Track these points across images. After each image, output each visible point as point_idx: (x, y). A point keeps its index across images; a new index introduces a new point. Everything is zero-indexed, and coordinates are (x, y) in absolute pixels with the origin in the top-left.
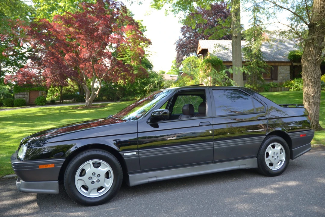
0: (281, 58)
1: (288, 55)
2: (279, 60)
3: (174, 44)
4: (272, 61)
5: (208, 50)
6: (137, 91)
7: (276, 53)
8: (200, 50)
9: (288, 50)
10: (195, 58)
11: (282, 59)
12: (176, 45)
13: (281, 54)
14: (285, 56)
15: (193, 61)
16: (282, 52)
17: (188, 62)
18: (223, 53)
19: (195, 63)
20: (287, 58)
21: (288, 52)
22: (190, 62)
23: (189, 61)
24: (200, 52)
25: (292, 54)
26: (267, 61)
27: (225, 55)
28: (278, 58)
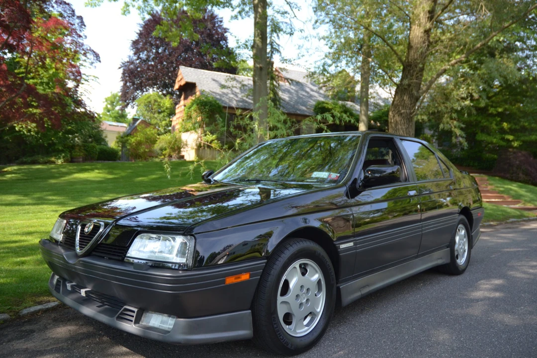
0: (304, 110)
1: (314, 107)
2: (302, 113)
3: (120, 68)
4: (293, 112)
5: (197, 85)
6: (56, 147)
7: (297, 102)
8: (182, 83)
9: (312, 99)
10: (159, 97)
11: (306, 111)
12: (121, 71)
13: (304, 104)
14: (308, 107)
15: (155, 101)
16: (305, 101)
17: (146, 102)
18: (220, 93)
19: (159, 105)
20: (312, 111)
21: (313, 103)
22: (150, 102)
23: (149, 100)
24: (180, 86)
25: (320, 106)
26: (286, 112)
27: (224, 95)
28: (300, 110)
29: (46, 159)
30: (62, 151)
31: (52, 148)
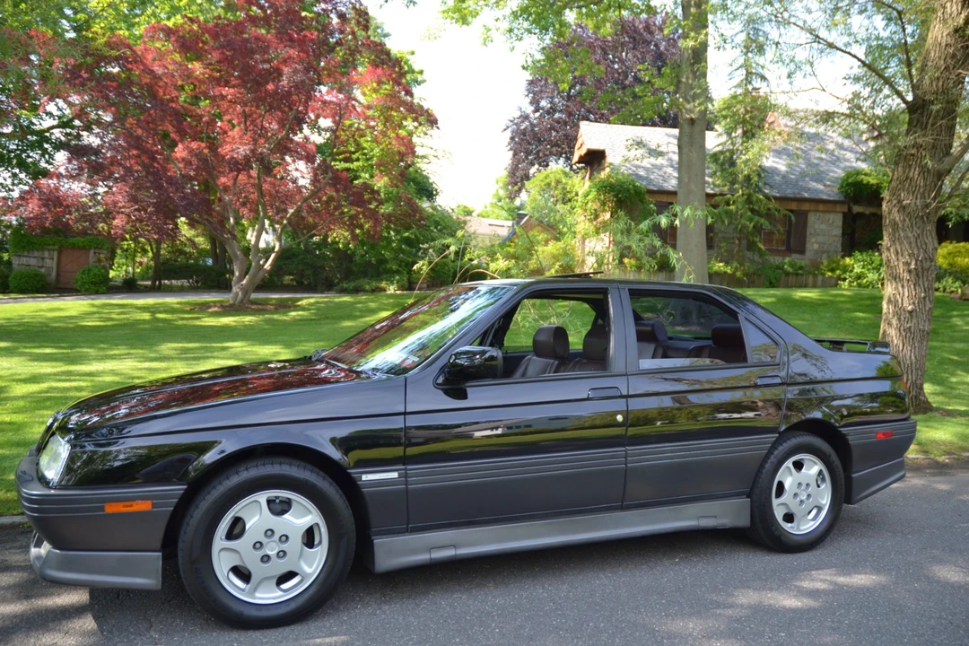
0: (816, 190)
1: (840, 181)
2: (813, 196)
3: (505, 130)
4: (792, 196)
5: (607, 154)
7: (803, 175)
8: (583, 151)
9: (838, 167)
10: (566, 174)
11: (822, 192)
12: (508, 134)
13: (819, 178)
14: (828, 183)
15: (558, 182)
16: (823, 172)
17: (543, 184)
18: (649, 166)
19: (564, 188)
20: (836, 190)
21: (840, 173)
22: (549, 184)
23: (548, 181)
24: (581, 157)
25: (850, 180)
26: (778, 195)
27: (655, 170)
28: (809, 190)
29: (374, 284)
30: (397, 272)
31: (383, 266)
